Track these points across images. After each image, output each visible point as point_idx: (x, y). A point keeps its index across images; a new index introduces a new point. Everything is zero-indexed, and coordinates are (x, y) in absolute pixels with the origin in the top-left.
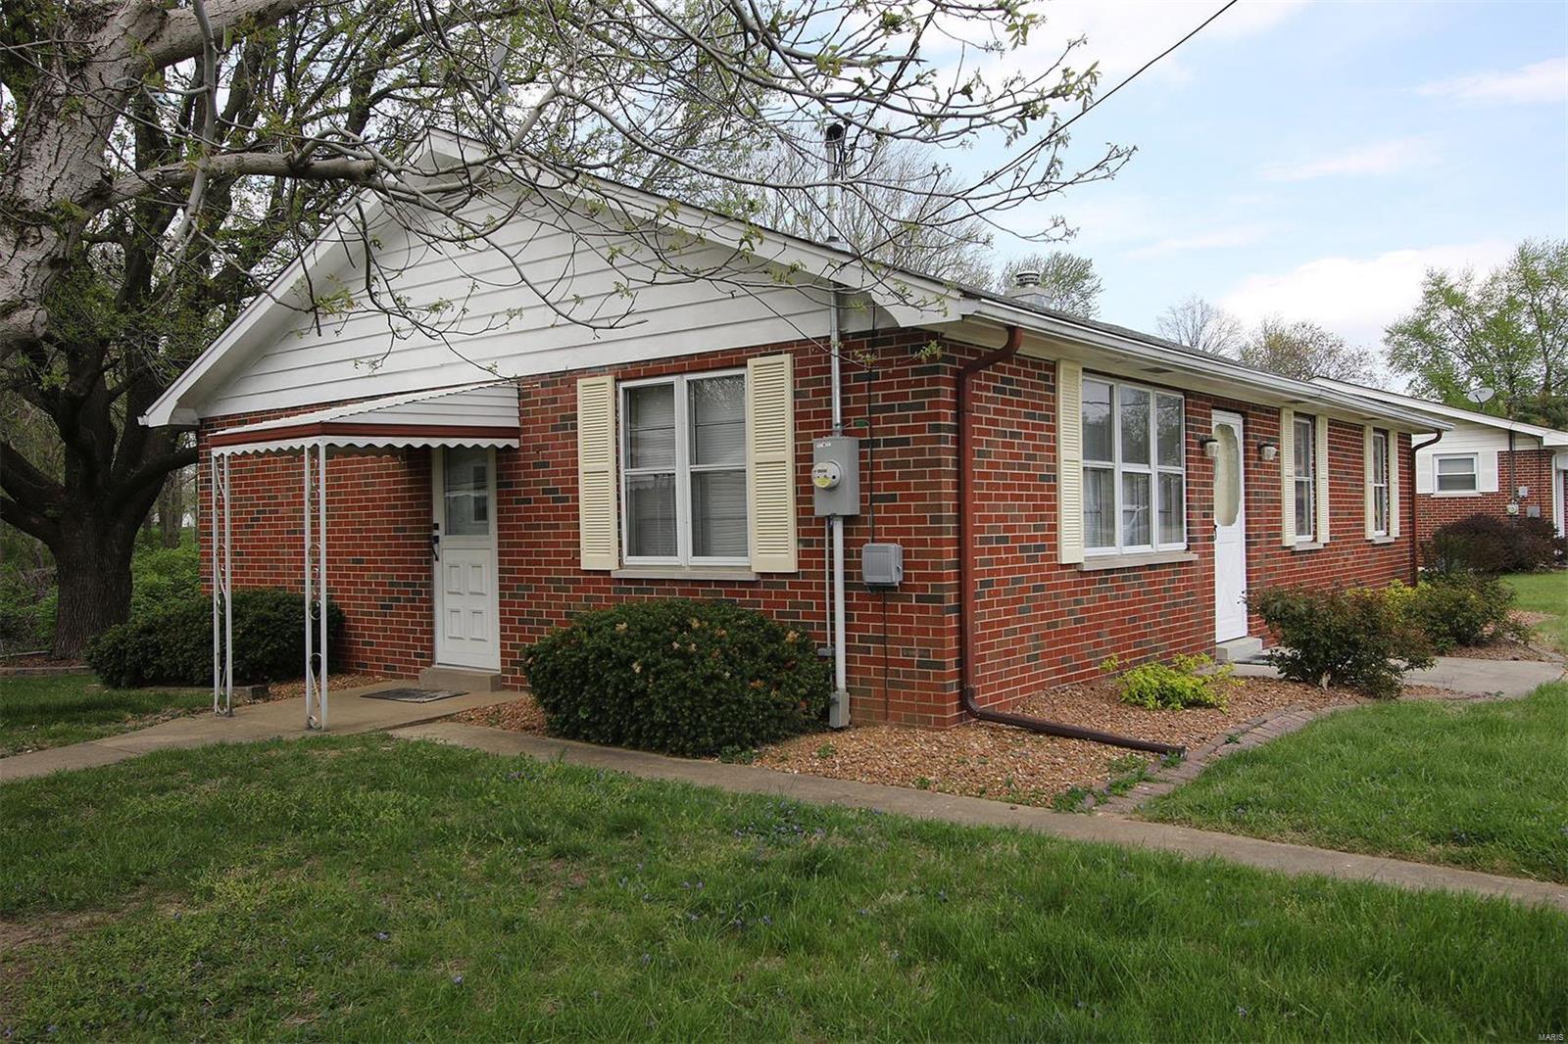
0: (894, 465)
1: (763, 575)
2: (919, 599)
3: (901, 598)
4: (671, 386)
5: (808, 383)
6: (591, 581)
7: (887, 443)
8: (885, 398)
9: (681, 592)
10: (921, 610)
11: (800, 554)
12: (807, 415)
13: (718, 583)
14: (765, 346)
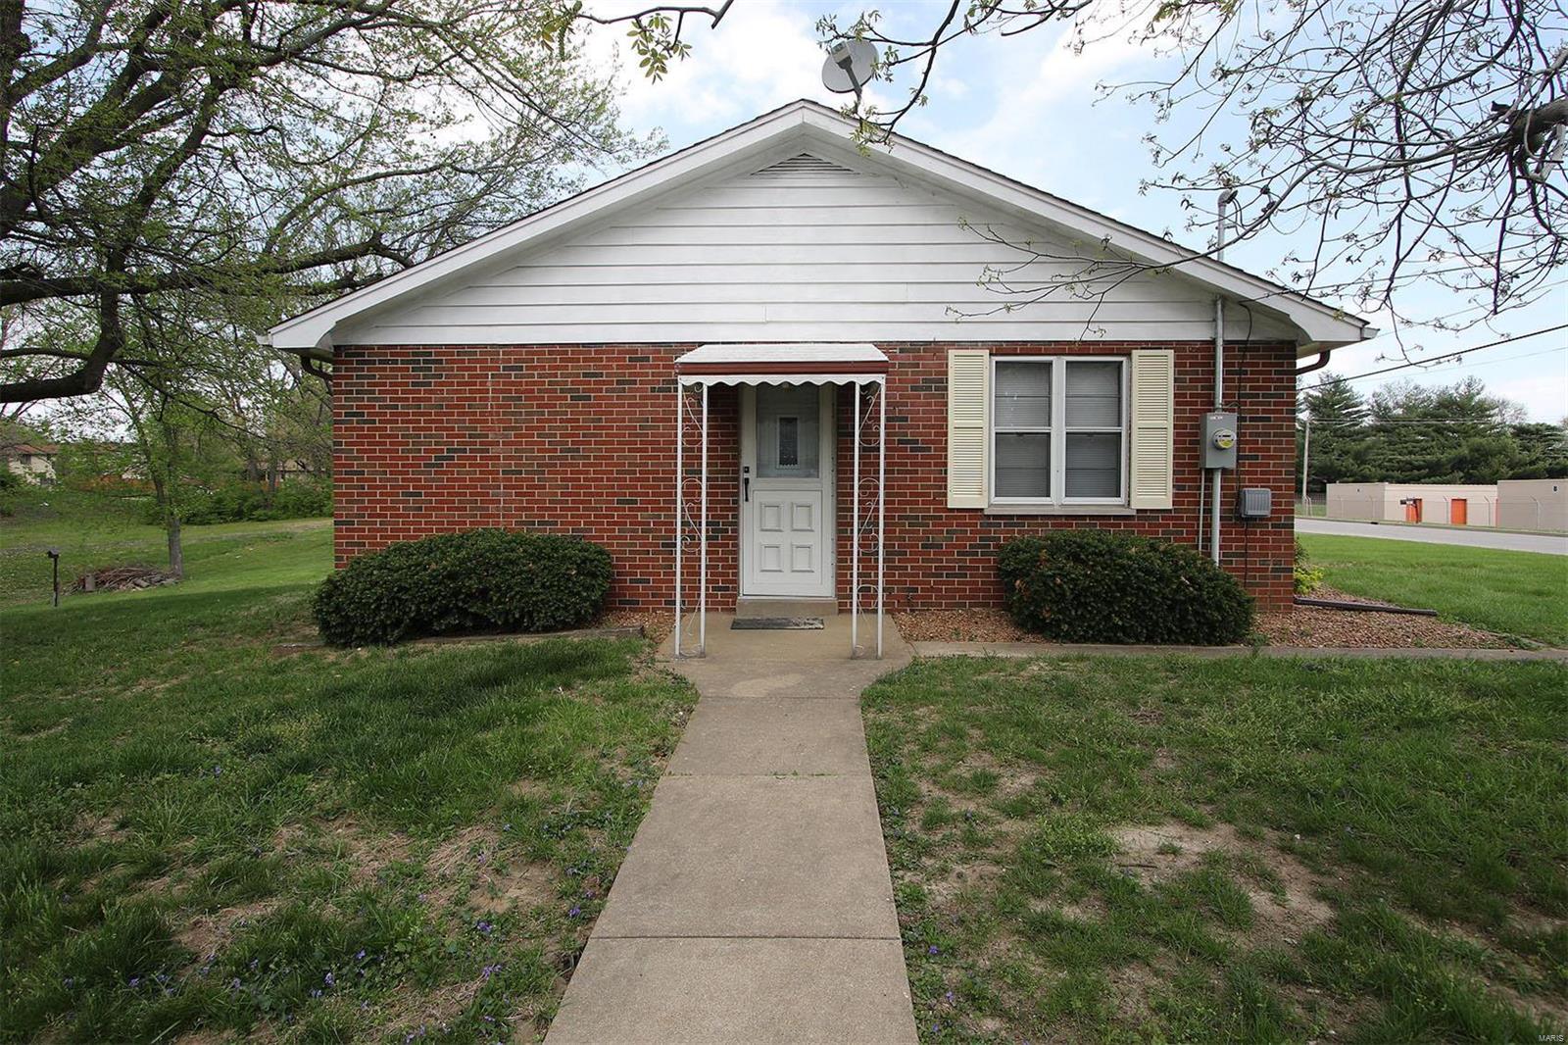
0: (1259, 435)
1: (1138, 511)
2: (1273, 526)
3: (1259, 526)
4: (1050, 364)
5: (1186, 373)
6: (955, 517)
7: (1252, 419)
8: (1251, 388)
9: (1053, 525)
10: (1275, 533)
11: (1175, 495)
12: (1184, 396)
13: (1092, 517)
14: (1147, 342)
